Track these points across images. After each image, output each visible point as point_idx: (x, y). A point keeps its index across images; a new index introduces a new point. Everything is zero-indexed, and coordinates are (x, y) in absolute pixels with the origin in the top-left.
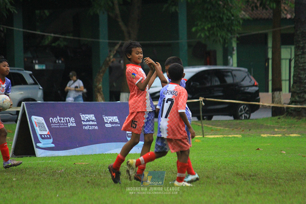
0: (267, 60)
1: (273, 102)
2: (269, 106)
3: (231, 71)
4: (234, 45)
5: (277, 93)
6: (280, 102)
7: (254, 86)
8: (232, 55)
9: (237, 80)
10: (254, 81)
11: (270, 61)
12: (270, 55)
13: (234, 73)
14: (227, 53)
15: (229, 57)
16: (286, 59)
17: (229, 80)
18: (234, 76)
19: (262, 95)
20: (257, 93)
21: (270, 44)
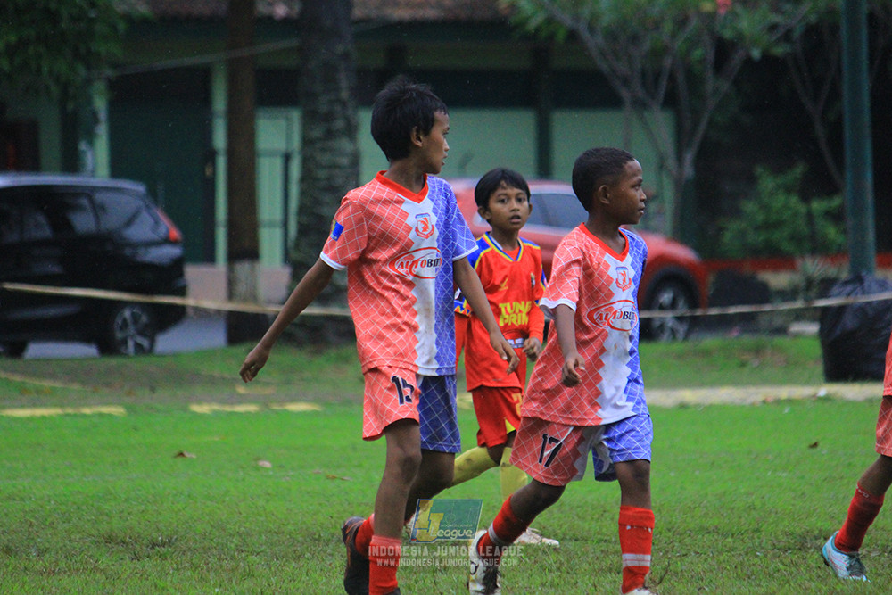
0: (211, 155)
1: (231, 296)
2: (218, 312)
3: (89, 192)
4: (100, 104)
5: (243, 268)
6: (253, 297)
7: (167, 241)
8: (91, 137)
9: (111, 222)
10: (167, 227)
11: (221, 163)
12: (220, 140)
13: (99, 197)
14: (75, 130)
15: (83, 146)
16: (272, 154)
17: (83, 222)
18: (98, 209)
19: (192, 272)
20: (176, 267)
21: (220, 103)
